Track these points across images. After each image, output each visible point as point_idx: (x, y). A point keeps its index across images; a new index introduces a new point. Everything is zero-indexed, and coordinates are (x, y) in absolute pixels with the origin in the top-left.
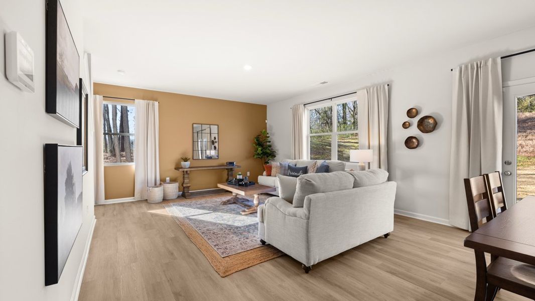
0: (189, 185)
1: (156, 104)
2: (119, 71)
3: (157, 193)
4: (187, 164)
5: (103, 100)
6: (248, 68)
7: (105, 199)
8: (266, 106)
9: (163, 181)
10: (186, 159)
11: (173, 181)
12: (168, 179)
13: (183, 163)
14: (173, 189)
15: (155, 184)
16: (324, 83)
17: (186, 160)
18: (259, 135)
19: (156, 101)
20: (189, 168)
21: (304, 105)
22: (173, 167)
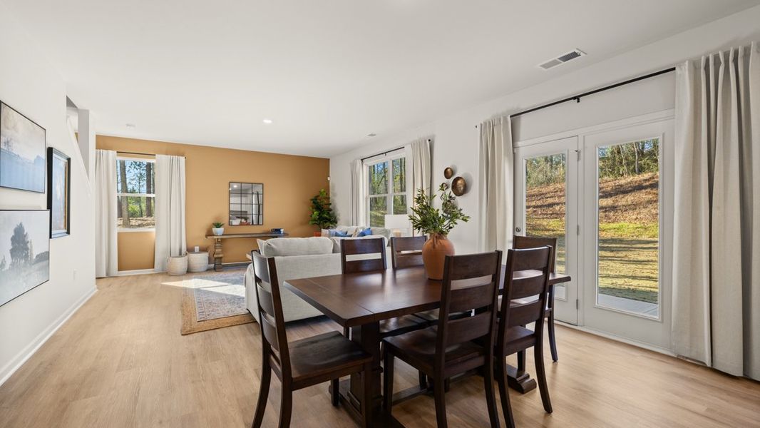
0: (221, 256)
1: (182, 159)
2: (128, 125)
3: (180, 264)
4: (220, 231)
5: (118, 156)
6: (267, 121)
7: (119, 270)
8: (329, 159)
9: (190, 250)
10: (218, 224)
11: (203, 250)
12: (197, 249)
13: (215, 230)
14: (200, 260)
15: (180, 254)
16: (372, 135)
17: (218, 226)
18: (318, 196)
19: (182, 156)
20: (223, 235)
21: (362, 160)
22: (204, 234)
